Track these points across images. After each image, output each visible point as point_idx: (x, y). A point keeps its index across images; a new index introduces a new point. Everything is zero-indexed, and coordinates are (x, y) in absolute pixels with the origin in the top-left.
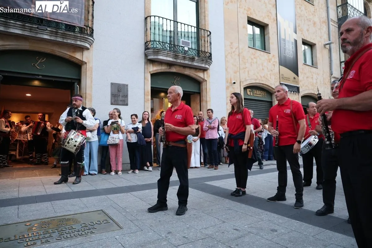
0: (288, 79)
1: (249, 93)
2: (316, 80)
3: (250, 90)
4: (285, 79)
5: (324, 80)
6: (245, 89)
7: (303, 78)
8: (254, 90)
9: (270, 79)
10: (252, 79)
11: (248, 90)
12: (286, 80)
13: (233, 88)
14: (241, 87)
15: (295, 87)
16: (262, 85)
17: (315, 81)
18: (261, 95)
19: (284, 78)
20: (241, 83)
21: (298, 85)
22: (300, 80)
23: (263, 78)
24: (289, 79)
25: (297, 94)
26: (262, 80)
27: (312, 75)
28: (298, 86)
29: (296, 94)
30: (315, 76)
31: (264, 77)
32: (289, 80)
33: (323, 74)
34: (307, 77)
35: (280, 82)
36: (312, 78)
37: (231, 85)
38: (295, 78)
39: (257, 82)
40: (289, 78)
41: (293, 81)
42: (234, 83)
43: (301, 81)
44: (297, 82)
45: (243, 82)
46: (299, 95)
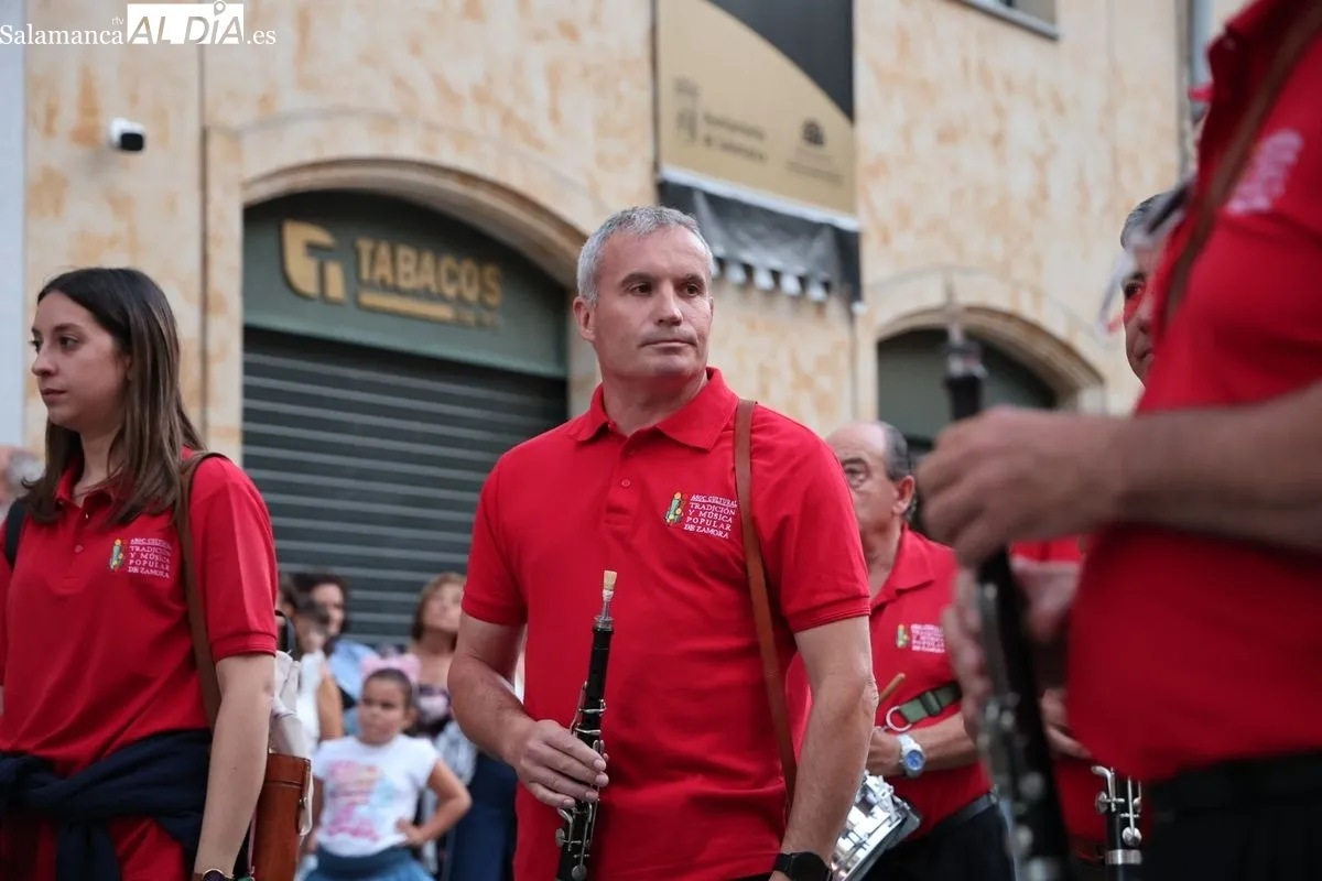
0: (740, 140)
1: (301, 269)
2: (1040, 163)
3: (319, 236)
4: (708, 141)
5: (1116, 169)
6: (264, 217)
7: (907, 133)
8: (365, 245)
9: (545, 130)
10: (344, 112)
11: (298, 236)
12: (729, 147)
13: (119, 204)
14: (215, 193)
15: (811, 229)
16: (452, 186)
17: (1022, 180)
18: (441, 298)
19: (703, 129)
20: (216, 146)
21: (851, 209)
22: (866, 159)
23: (471, 115)
24: (749, 142)
25: (835, 308)
26: (462, 138)
27: (999, 112)
28: (846, 222)
29: (820, 307)
30: (1023, 128)
31: (482, 96)
32: (751, 154)
33: (1109, 109)
34: (947, 136)
35: (656, 166)
36: (998, 140)
37: (97, 164)
38: (813, 135)
39: (407, 146)
40: (756, 133)
41: (795, 167)
42: (132, 142)
43: (878, 169)
44: (839, 182)
45: (235, 137)
46: (851, 317)
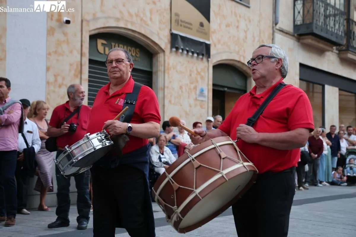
0: (187, 25)
1: (101, 48)
2: (245, 32)
3: (104, 42)
4: (181, 25)
5: (260, 33)
6: (93, 38)
7: (220, 25)
8: (113, 44)
9: (149, 22)
10: (110, 17)
11: (100, 42)
12: (185, 27)
13: (65, 34)
14: (84, 33)
15: (201, 43)
16: (130, 33)
17: (242, 35)
19: (180, 23)
20: (84, 23)
21: (209, 40)
22: (212, 30)
23: (134, 19)
24: (189, 26)
25: (205, 59)
26: (132, 23)
27: (238, 21)
28: (207, 42)
29: (202, 59)
30: (242, 25)
31: (137, 15)
32: (189, 28)
33: (259, 21)
34: (228, 26)
35: (171, 30)
36: (237, 27)
37: (61, 26)
38: (202, 25)
39: (122, 25)
40: (191, 24)
41: (198, 31)
42: (68, 22)
43: (214, 32)
44: (207, 34)
45: (88, 21)
46: (208, 61)
